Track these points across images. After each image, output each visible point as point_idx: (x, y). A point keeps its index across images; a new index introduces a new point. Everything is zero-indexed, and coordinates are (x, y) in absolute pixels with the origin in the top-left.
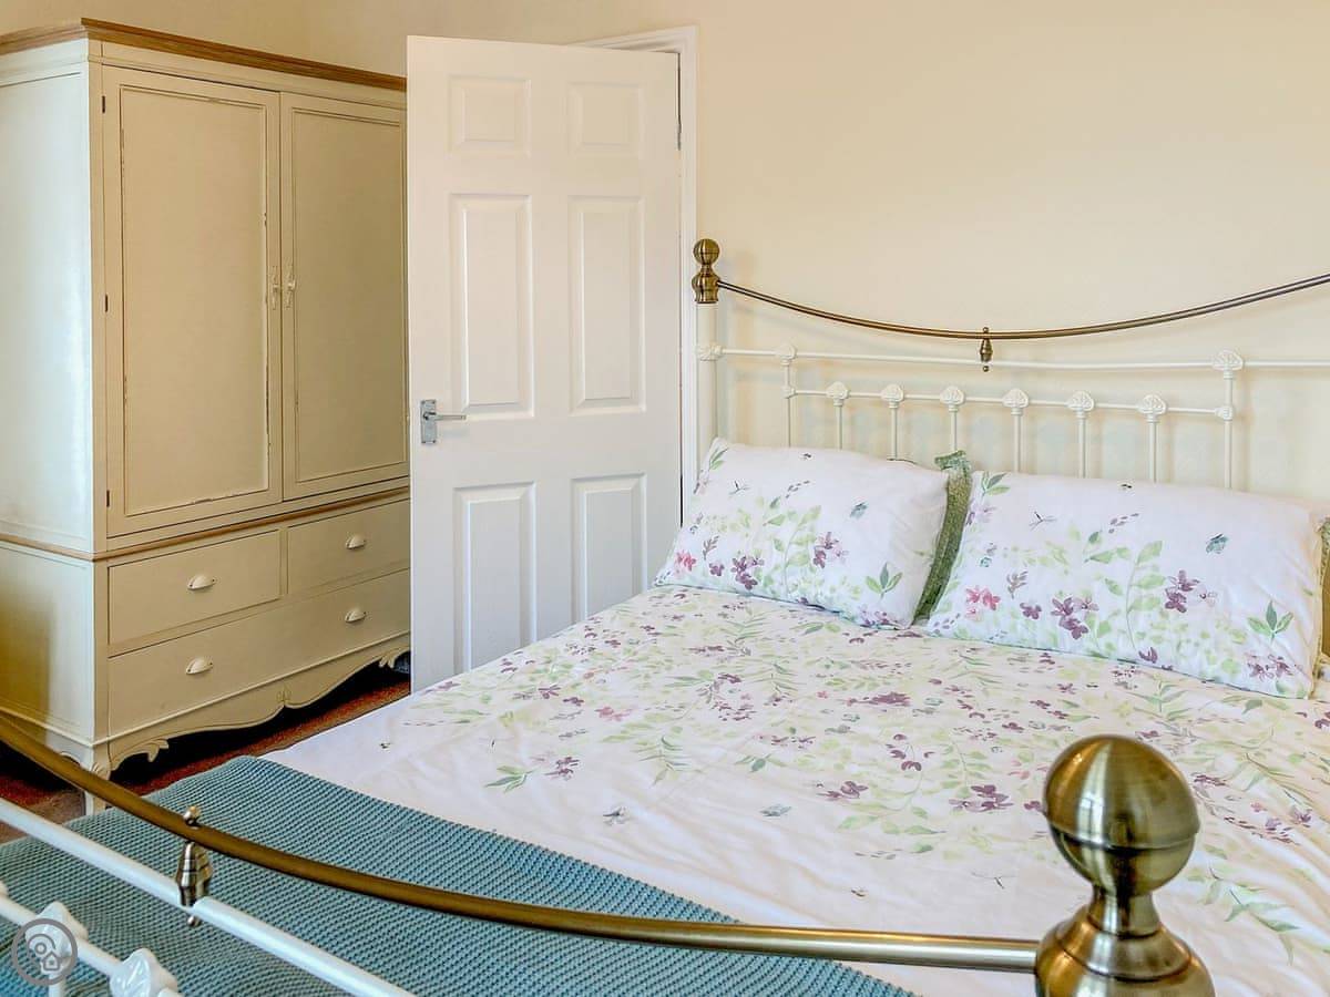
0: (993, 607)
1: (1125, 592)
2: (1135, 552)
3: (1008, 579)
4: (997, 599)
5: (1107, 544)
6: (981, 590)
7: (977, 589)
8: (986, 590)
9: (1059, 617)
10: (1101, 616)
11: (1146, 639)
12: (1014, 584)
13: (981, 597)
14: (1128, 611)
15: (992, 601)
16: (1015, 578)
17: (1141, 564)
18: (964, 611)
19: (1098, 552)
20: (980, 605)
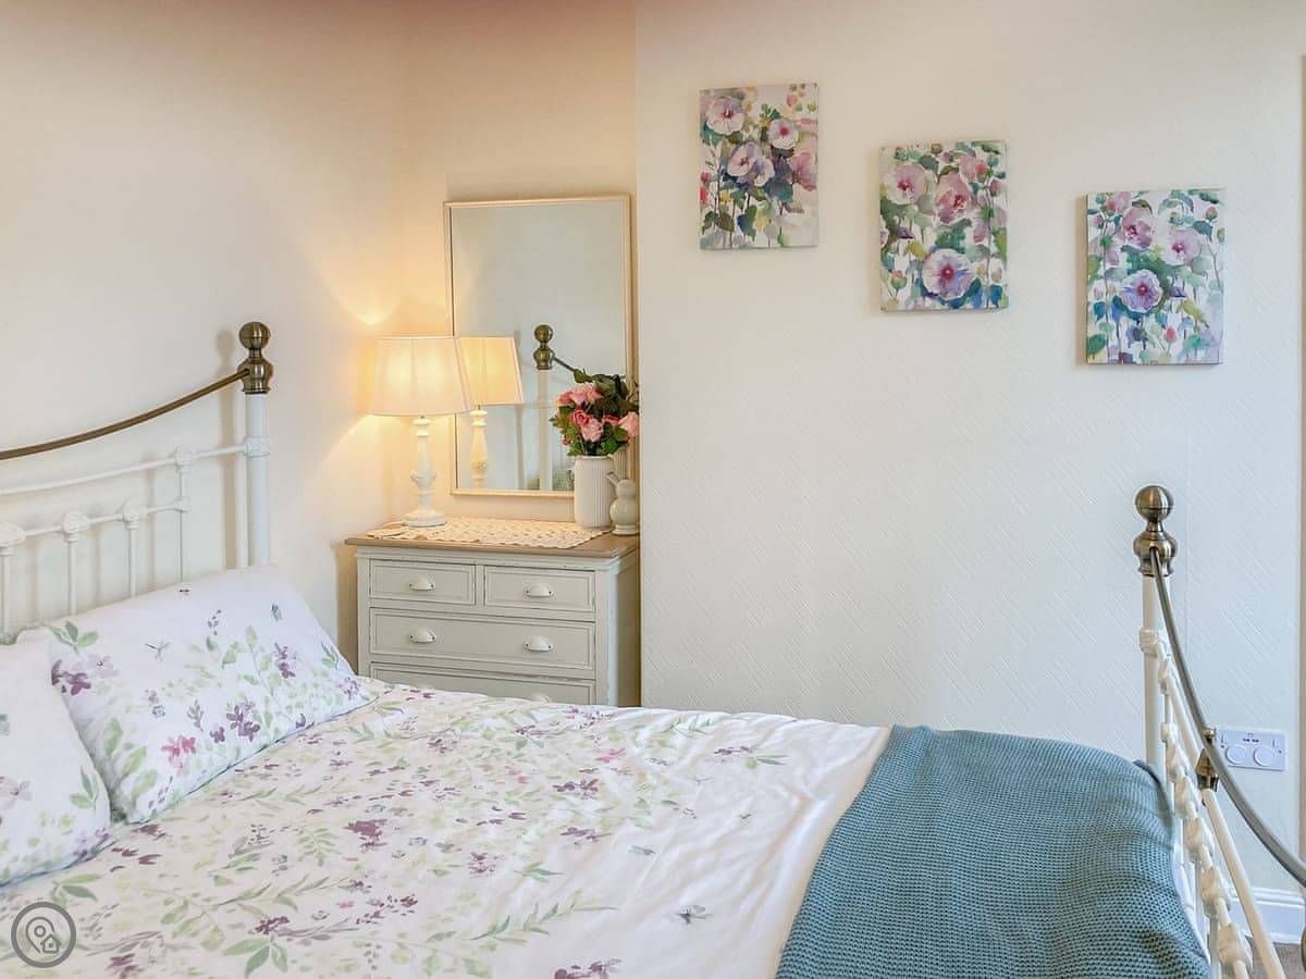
0: (194, 751)
1: (260, 680)
2: (243, 642)
3: (189, 716)
4: (193, 740)
5: (223, 646)
6: (176, 740)
7: (171, 740)
8: (180, 737)
9: (237, 728)
10: (260, 708)
11: (294, 710)
12: (196, 718)
13: (180, 746)
14: (272, 694)
15: (189, 744)
16: (193, 712)
17: (254, 650)
18: (174, 772)
19: (224, 654)
20: (183, 756)
